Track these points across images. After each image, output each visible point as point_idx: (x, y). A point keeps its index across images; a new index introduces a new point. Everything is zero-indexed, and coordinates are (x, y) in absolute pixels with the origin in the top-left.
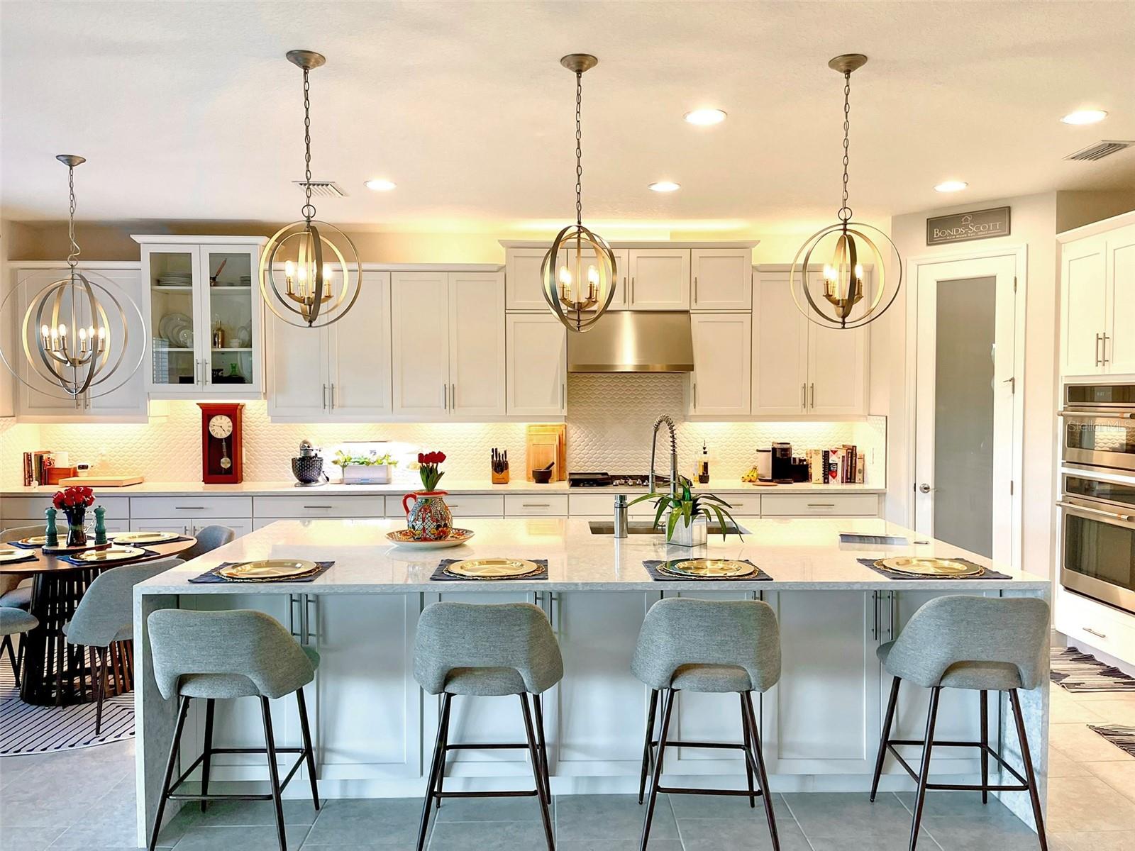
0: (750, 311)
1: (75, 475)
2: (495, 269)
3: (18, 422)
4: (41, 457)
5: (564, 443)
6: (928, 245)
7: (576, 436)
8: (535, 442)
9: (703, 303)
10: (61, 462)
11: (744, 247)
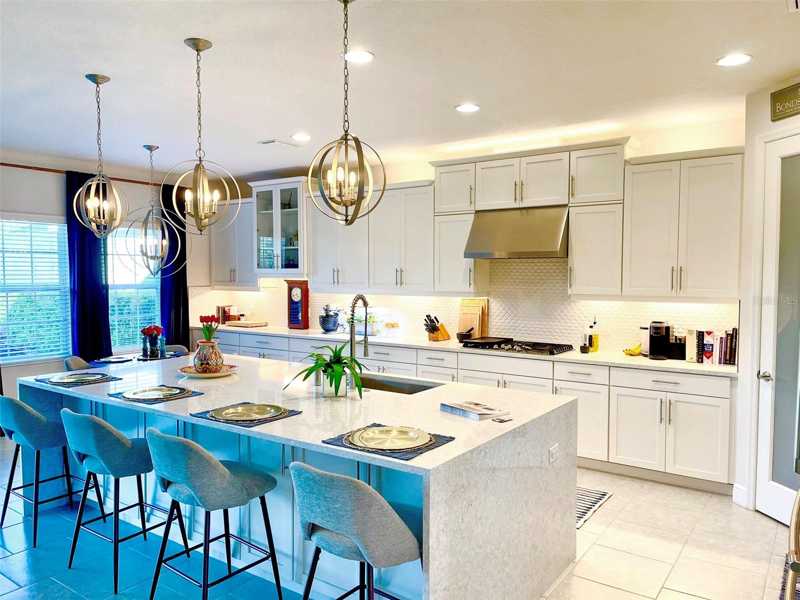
0: (622, 201)
1: (239, 319)
2: (428, 184)
3: (212, 289)
4: (224, 309)
5: (486, 313)
6: (773, 121)
7: (496, 309)
8: (465, 312)
9: (579, 198)
10: (233, 312)
11: (617, 144)
